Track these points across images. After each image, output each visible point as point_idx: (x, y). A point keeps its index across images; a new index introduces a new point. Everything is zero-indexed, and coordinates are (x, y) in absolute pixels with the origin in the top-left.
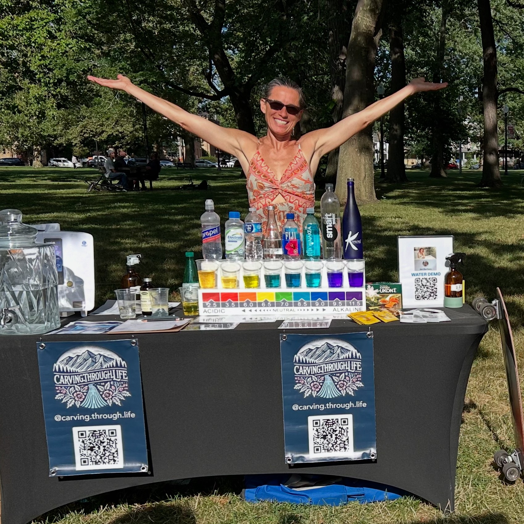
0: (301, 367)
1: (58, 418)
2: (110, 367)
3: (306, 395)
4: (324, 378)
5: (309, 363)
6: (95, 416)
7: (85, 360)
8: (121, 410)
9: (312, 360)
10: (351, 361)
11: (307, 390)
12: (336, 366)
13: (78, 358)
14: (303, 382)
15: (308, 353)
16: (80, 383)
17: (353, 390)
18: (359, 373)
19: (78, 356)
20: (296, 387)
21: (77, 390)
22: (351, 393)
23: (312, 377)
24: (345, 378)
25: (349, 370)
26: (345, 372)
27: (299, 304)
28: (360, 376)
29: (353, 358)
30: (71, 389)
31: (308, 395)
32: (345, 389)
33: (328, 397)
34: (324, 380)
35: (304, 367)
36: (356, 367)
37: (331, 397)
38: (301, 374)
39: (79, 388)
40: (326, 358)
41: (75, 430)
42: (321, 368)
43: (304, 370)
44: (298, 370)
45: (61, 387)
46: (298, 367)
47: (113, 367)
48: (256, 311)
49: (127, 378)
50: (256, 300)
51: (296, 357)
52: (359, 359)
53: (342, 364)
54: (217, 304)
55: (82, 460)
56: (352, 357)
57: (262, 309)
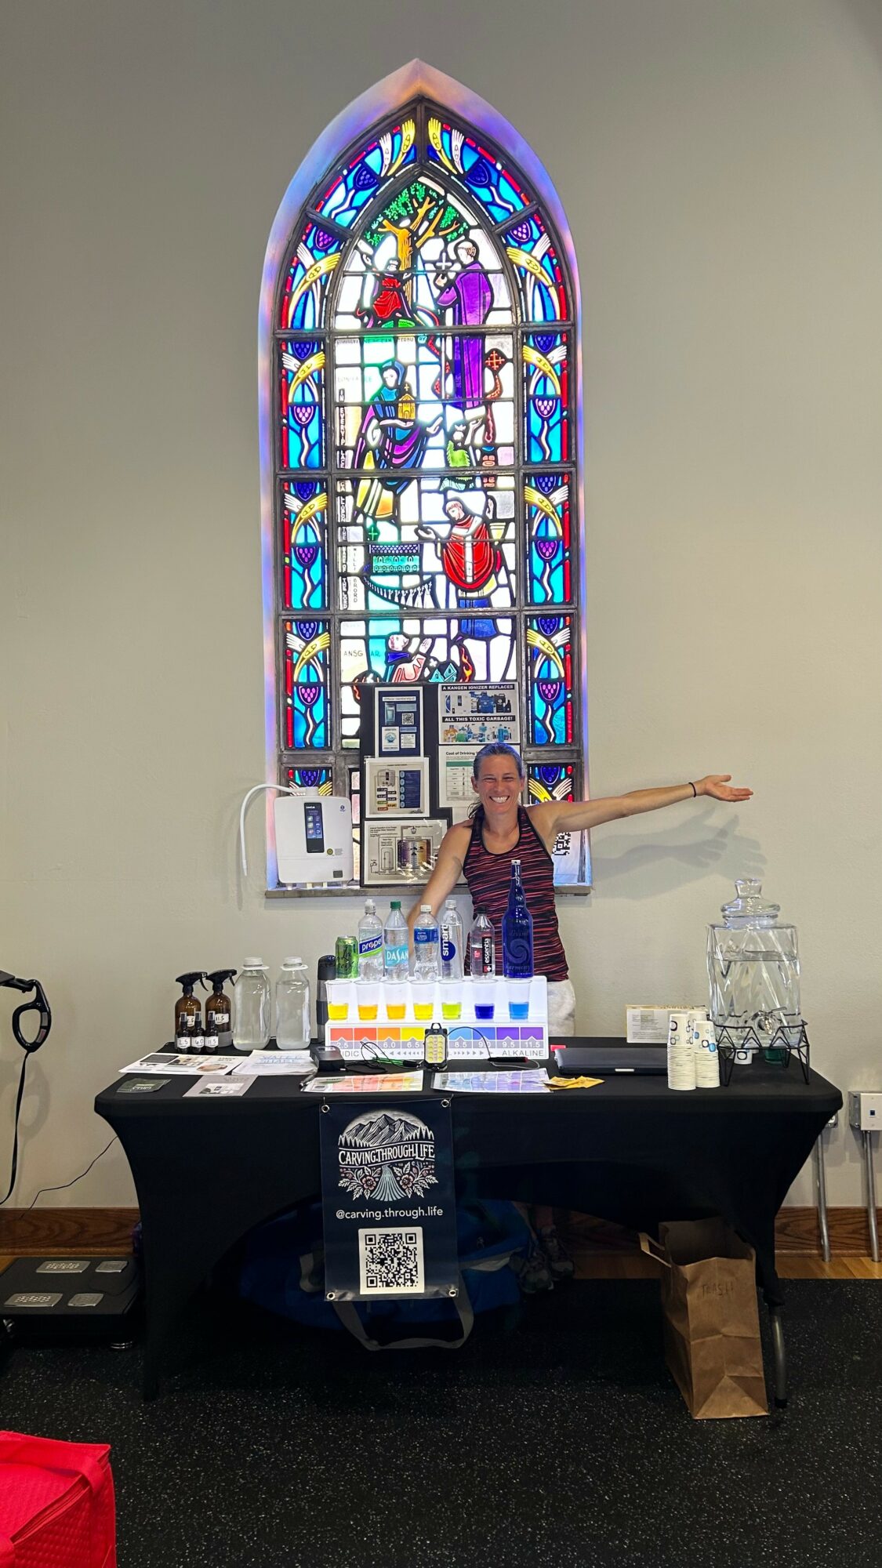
0: (348, 1153)
1: (340, 1214)
2: (412, 1140)
3: (356, 1196)
4: (381, 1170)
5: (360, 1147)
6: (389, 1212)
7: (381, 1129)
8: (423, 1203)
9: (364, 1142)
10: (419, 1144)
11: (357, 1189)
12: (398, 1151)
13: (371, 1126)
14: (350, 1176)
15: (358, 1131)
16: (372, 1163)
17: (423, 1188)
18: (431, 1163)
19: (371, 1123)
20: (342, 1184)
21: (367, 1174)
22: (420, 1194)
23: (363, 1168)
24: (411, 1170)
25: (417, 1158)
26: (411, 1161)
27: (457, 1044)
28: (433, 1167)
29: (423, 1138)
30: (359, 1172)
31: (358, 1196)
32: (412, 1187)
33: (386, 1200)
34: (381, 1173)
35: (353, 1153)
36: (427, 1153)
37: (391, 1200)
38: (348, 1164)
39: (369, 1170)
40: (384, 1140)
41: (362, 1232)
42: (376, 1154)
43: (353, 1158)
44: (344, 1158)
45: (347, 1169)
46: (344, 1152)
47: (416, 1139)
48: (399, 1053)
49: (433, 1157)
50: (399, 1039)
51: (342, 1138)
52: (431, 1140)
53: (406, 1149)
54: (348, 1044)
55: (369, 1279)
56: (421, 1138)
57: (408, 1050)
